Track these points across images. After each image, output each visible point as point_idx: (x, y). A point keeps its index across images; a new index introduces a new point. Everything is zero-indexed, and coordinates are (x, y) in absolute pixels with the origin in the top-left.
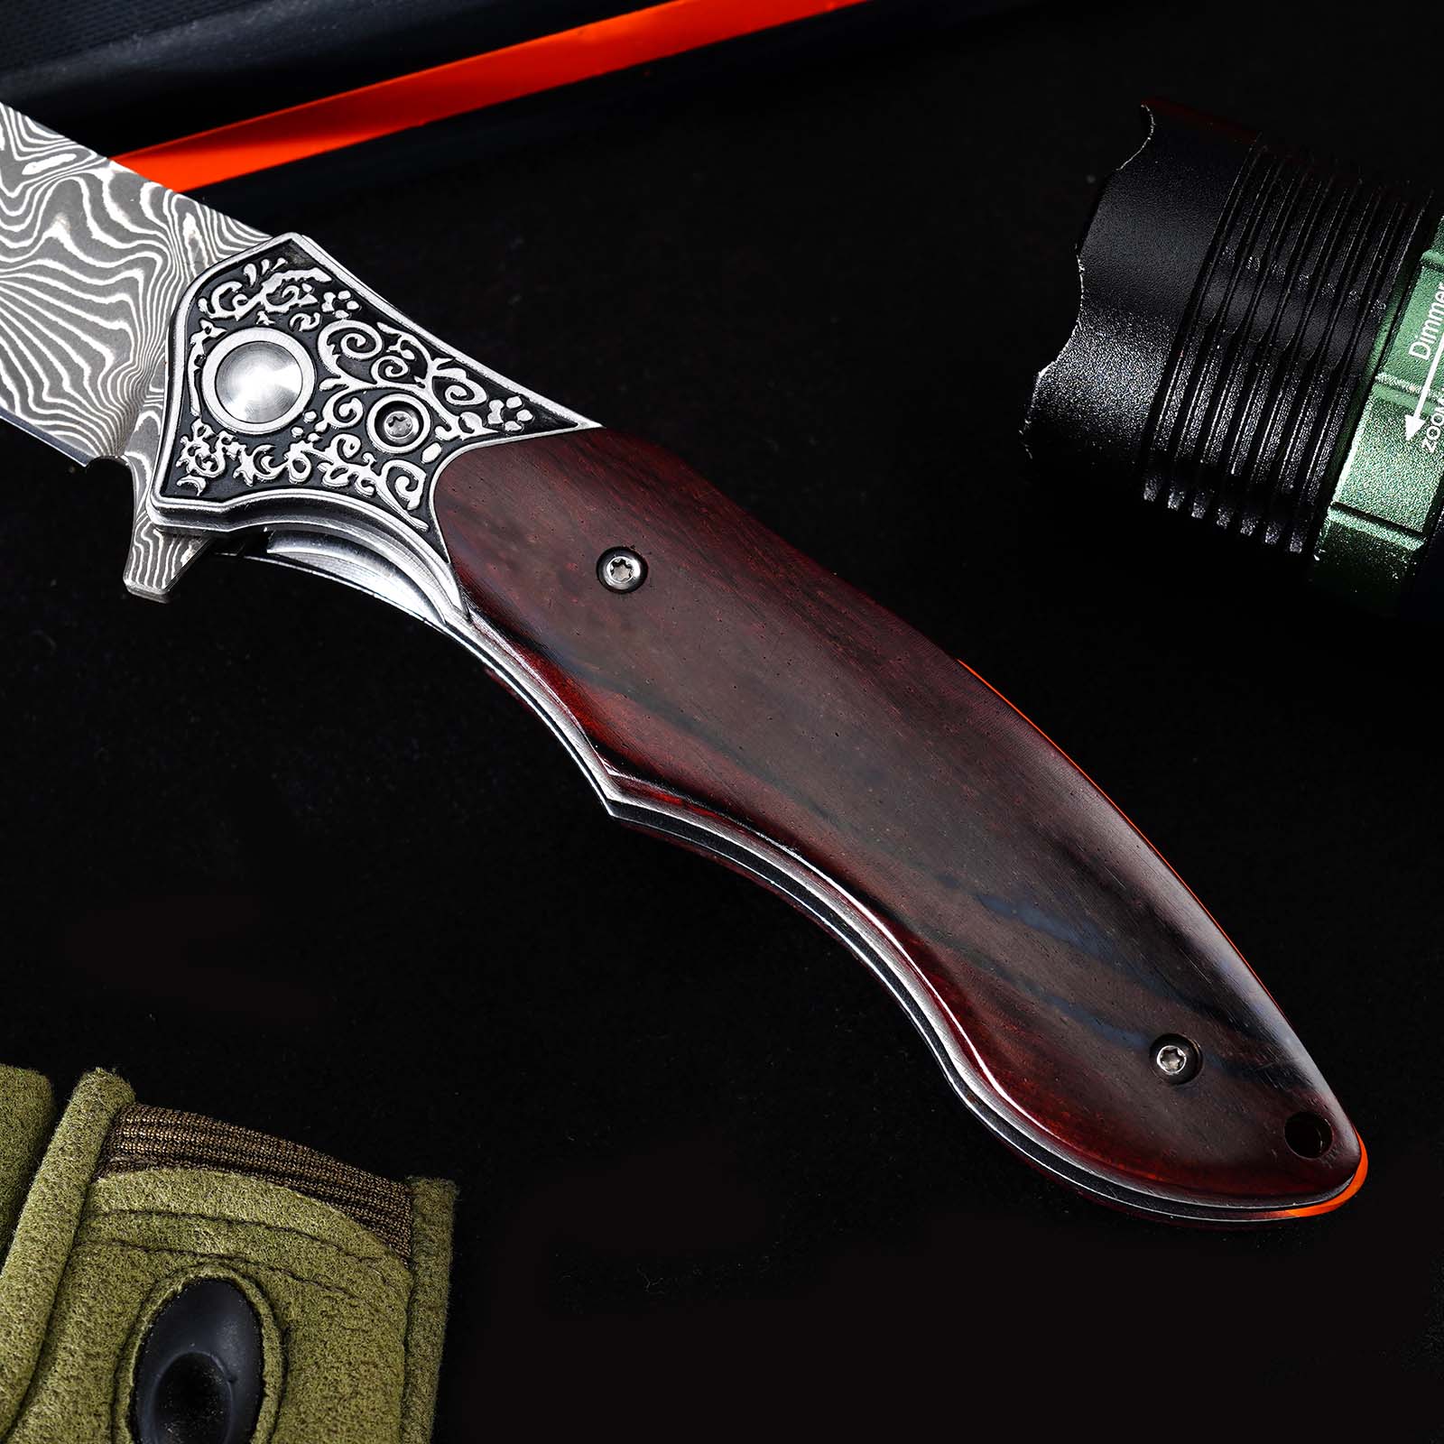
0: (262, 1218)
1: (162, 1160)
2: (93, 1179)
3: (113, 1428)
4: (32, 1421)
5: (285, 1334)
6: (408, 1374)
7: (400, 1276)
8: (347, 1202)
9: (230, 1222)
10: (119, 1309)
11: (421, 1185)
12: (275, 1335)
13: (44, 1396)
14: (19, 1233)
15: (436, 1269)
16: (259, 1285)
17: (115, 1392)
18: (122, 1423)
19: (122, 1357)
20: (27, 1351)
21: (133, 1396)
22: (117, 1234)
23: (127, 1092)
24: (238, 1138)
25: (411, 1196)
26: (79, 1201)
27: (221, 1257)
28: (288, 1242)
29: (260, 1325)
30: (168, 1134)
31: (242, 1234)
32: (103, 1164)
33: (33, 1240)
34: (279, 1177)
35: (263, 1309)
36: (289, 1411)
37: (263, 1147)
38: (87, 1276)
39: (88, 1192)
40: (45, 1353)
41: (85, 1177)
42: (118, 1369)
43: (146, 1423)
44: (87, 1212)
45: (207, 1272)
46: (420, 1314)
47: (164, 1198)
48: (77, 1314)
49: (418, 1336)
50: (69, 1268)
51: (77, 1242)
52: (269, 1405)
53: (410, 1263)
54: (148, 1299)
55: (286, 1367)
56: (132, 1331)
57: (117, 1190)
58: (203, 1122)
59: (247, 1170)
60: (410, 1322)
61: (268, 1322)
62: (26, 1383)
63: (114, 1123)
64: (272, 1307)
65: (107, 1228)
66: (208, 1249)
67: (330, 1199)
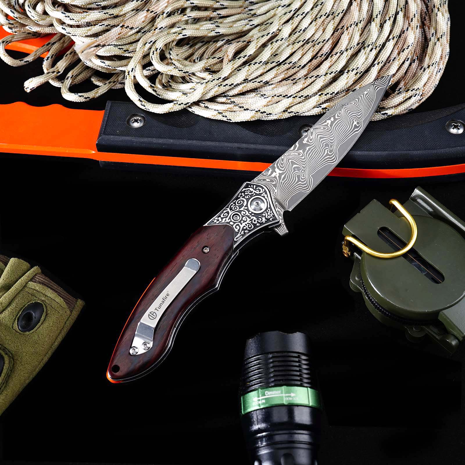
0: (51, 297)
1: (40, 283)
2: (28, 282)
3: (15, 319)
4: (3, 313)
5: (46, 315)
6: (63, 327)
7: (68, 312)
8: (65, 299)
9: (46, 296)
10: (23, 302)
11: (79, 300)
12: (45, 314)
13: (6, 310)
14: (14, 286)
15: (75, 314)
16: (46, 306)
17: (18, 314)
18: (17, 319)
19: (21, 309)
20: (7, 303)
21: (20, 315)
22: (28, 291)
23: (40, 271)
24: (52, 284)
25: (77, 301)
26: (25, 284)
27: (42, 300)
28: (53, 302)
29: (43, 312)
30: (42, 279)
31: (47, 298)
32: (31, 280)
33: (15, 287)
34: (56, 292)
35: (45, 310)
36: (42, 326)
37: (56, 286)
38: (21, 295)
39: (27, 283)
40: (9, 304)
41: (27, 281)
42: (20, 311)
43: (20, 320)
44: (25, 286)
45: (39, 301)
46: (70, 319)
47: (37, 288)
48: (17, 300)
49: (68, 322)
50: (18, 293)
51: (22, 290)
52: (40, 324)
53: (71, 312)
54: (29, 302)
55: (45, 319)
56: (24, 306)
57: (31, 284)
58: (48, 279)
59: (52, 289)
60: (67, 320)
61: (45, 312)
62: (5, 307)
63: (36, 275)
64: (46, 310)
65: (27, 289)
66: (41, 298)
67: (62, 298)
